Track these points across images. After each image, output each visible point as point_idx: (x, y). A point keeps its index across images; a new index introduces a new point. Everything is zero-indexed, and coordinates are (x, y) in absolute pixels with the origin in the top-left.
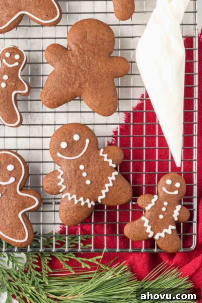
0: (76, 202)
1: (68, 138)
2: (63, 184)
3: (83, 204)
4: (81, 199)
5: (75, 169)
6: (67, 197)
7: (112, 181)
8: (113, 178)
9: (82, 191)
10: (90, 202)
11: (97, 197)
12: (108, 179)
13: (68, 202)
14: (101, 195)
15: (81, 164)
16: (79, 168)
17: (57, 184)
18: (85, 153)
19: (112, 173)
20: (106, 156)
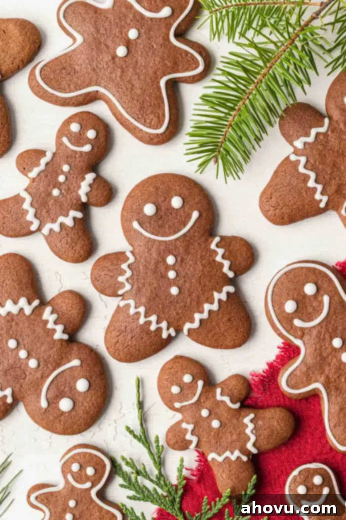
0: (142, 320)
1: (162, 198)
2: (127, 280)
3: (153, 327)
4: (153, 318)
5: (157, 260)
6: (128, 306)
7: (220, 301)
8: (223, 296)
9: (159, 304)
10: (168, 329)
11: (184, 323)
12: (212, 295)
13: (128, 316)
14: (192, 321)
15: (170, 253)
16: (164, 261)
17: (117, 279)
18: (184, 235)
19: (222, 287)
20: (221, 251)
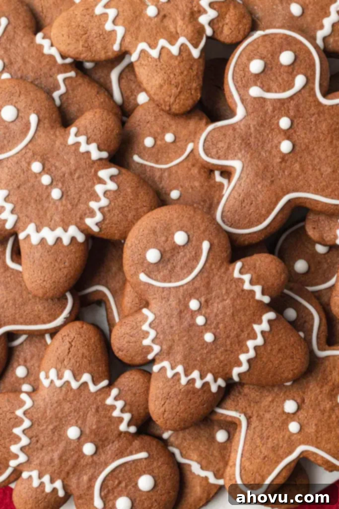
0: (184, 380)
1: (163, 239)
2: (153, 341)
3: (198, 384)
4: (195, 374)
5: (178, 310)
6: (163, 369)
7: (263, 333)
8: (265, 326)
9: (197, 357)
10: (215, 380)
11: (231, 370)
12: (253, 329)
13: (168, 380)
14: (239, 364)
15: (191, 296)
16: (187, 306)
17: (141, 342)
18: (201, 271)
19: (261, 316)
20: (247, 277)
